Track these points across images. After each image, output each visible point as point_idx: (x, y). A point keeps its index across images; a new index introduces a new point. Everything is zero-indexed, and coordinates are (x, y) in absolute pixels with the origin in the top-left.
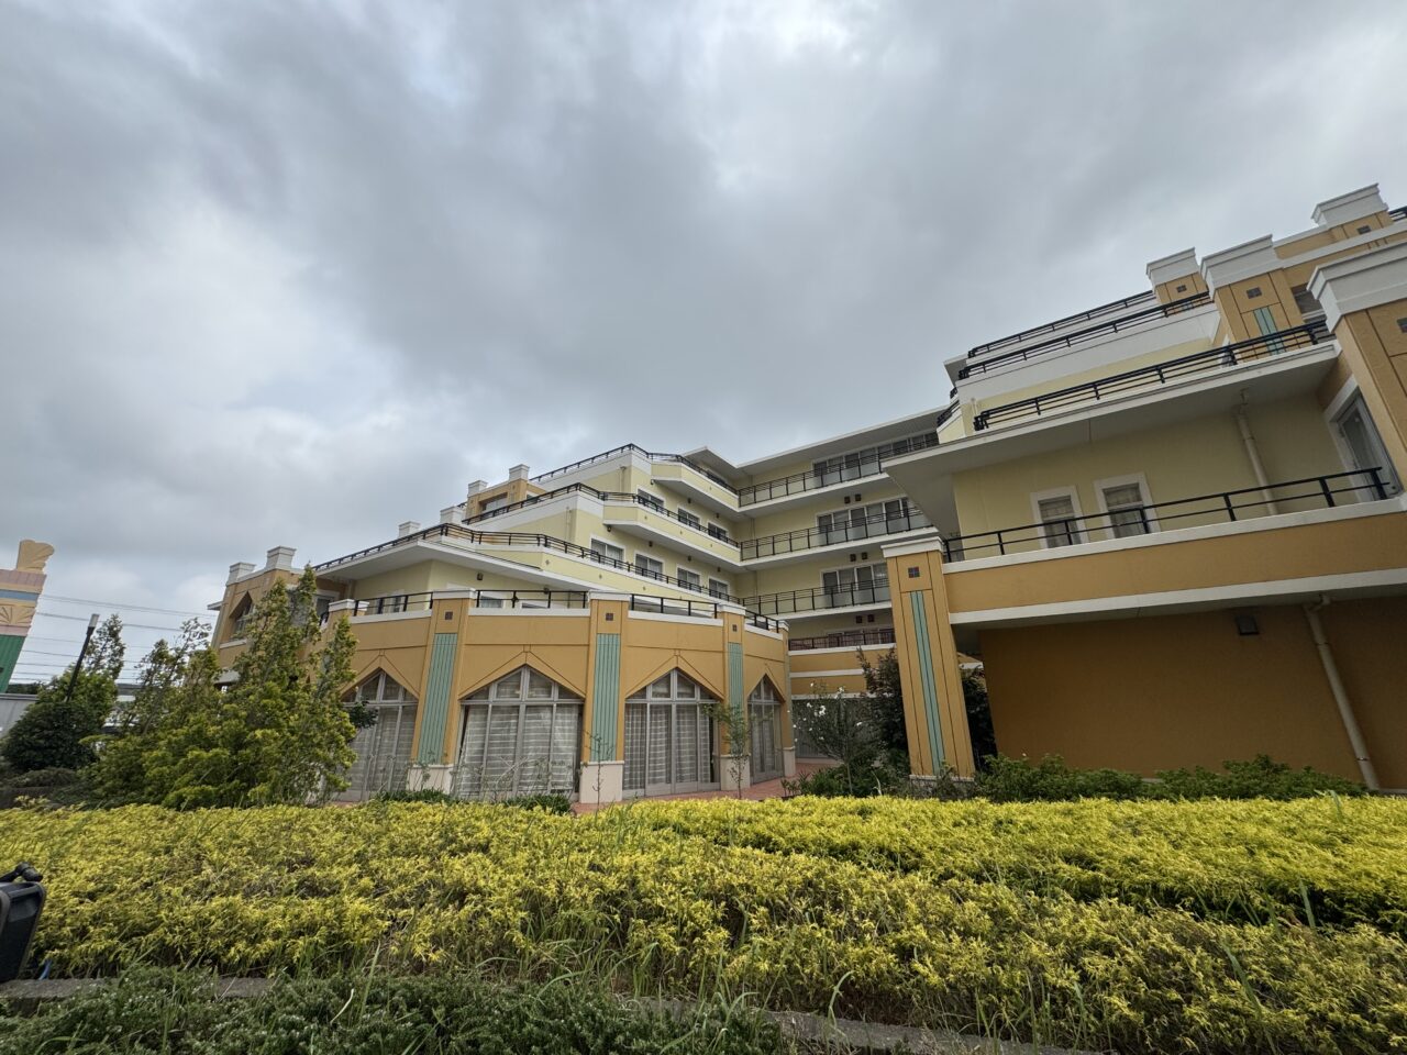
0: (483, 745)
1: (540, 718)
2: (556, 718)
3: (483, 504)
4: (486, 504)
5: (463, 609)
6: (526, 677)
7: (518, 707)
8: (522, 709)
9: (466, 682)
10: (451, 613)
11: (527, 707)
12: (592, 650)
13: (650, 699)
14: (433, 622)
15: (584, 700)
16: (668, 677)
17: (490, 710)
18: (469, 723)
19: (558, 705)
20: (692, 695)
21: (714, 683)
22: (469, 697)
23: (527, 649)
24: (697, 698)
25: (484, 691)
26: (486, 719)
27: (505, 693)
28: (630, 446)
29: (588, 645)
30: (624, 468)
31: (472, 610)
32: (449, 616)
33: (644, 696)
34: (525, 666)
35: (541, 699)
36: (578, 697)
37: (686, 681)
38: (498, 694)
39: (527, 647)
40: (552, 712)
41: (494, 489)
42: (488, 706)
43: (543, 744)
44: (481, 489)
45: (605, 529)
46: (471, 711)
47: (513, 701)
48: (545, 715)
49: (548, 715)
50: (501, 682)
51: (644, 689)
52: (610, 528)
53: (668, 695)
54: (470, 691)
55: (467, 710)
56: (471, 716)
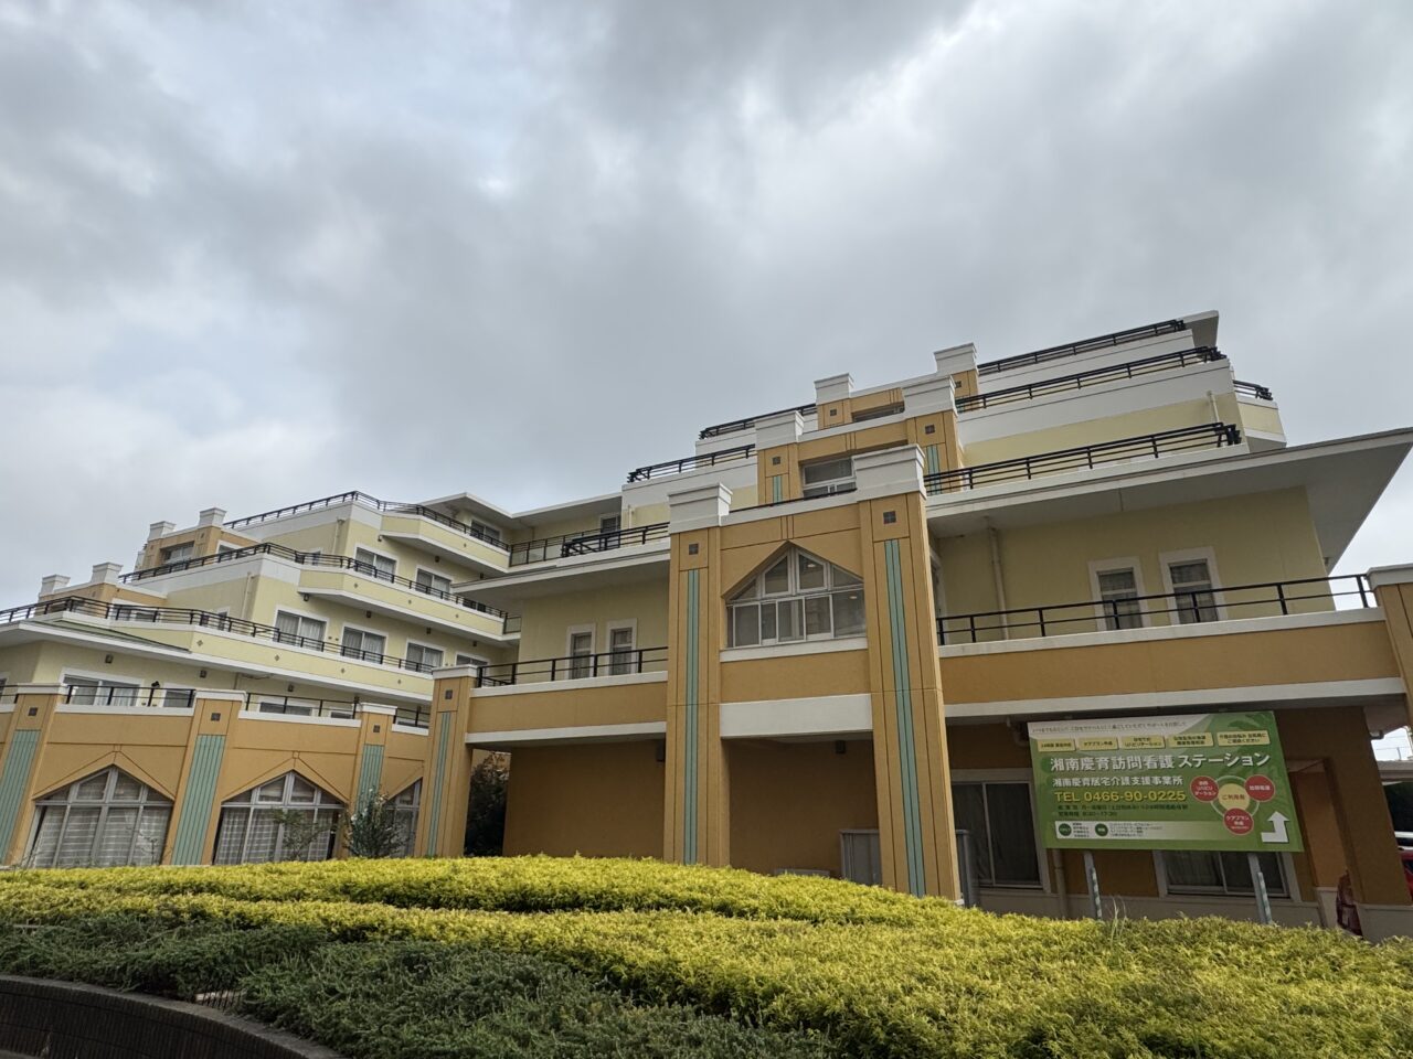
0: (55, 848)
1: (123, 820)
2: (142, 820)
3: (166, 553)
4: (168, 555)
5: (51, 705)
6: (113, 779)
7: (100, 808)
8: (105, 810)
9: (43, 783)
10: (36, 710)
11: (111, 808)
12: (190, 751)
13: (256, 803)
14: (15, 717)
15: (173, 802)
16: (281, 781)
17: (67, 812)
18: (45, 824)
19: (145, 807)
20: (311, 800)
21: (340, 789)
22: (48, 797)
23: (117, 749)
24: (316, 803)
25: (64, 791)
26: (62, 821)
27: (89, 794)
28: (353, 493)
29: (186, 747)
30: (341, 522)
31: (60, 707)
32: (33, 712)
33: (249, 800)
34: (113, 766)
35: (129, 800)
36: (168, 799)
37: (305, 785)
38: (80, 794)
39: (117, 747)
40: (137, 815)
41: (180, 535)
42: (66, 806)
43: (123, 846)
44: (165, 532)
45: (302, 598)
46: (49, 811)
47: (94, 802)
48: (130, 817)
49: (133, 817)
50: (85, 782)
51: (251, 791)
52: (307, 597)
53: (280, 799)
54: (49, 790)
55: (44, 811)
56: (47, 817)
